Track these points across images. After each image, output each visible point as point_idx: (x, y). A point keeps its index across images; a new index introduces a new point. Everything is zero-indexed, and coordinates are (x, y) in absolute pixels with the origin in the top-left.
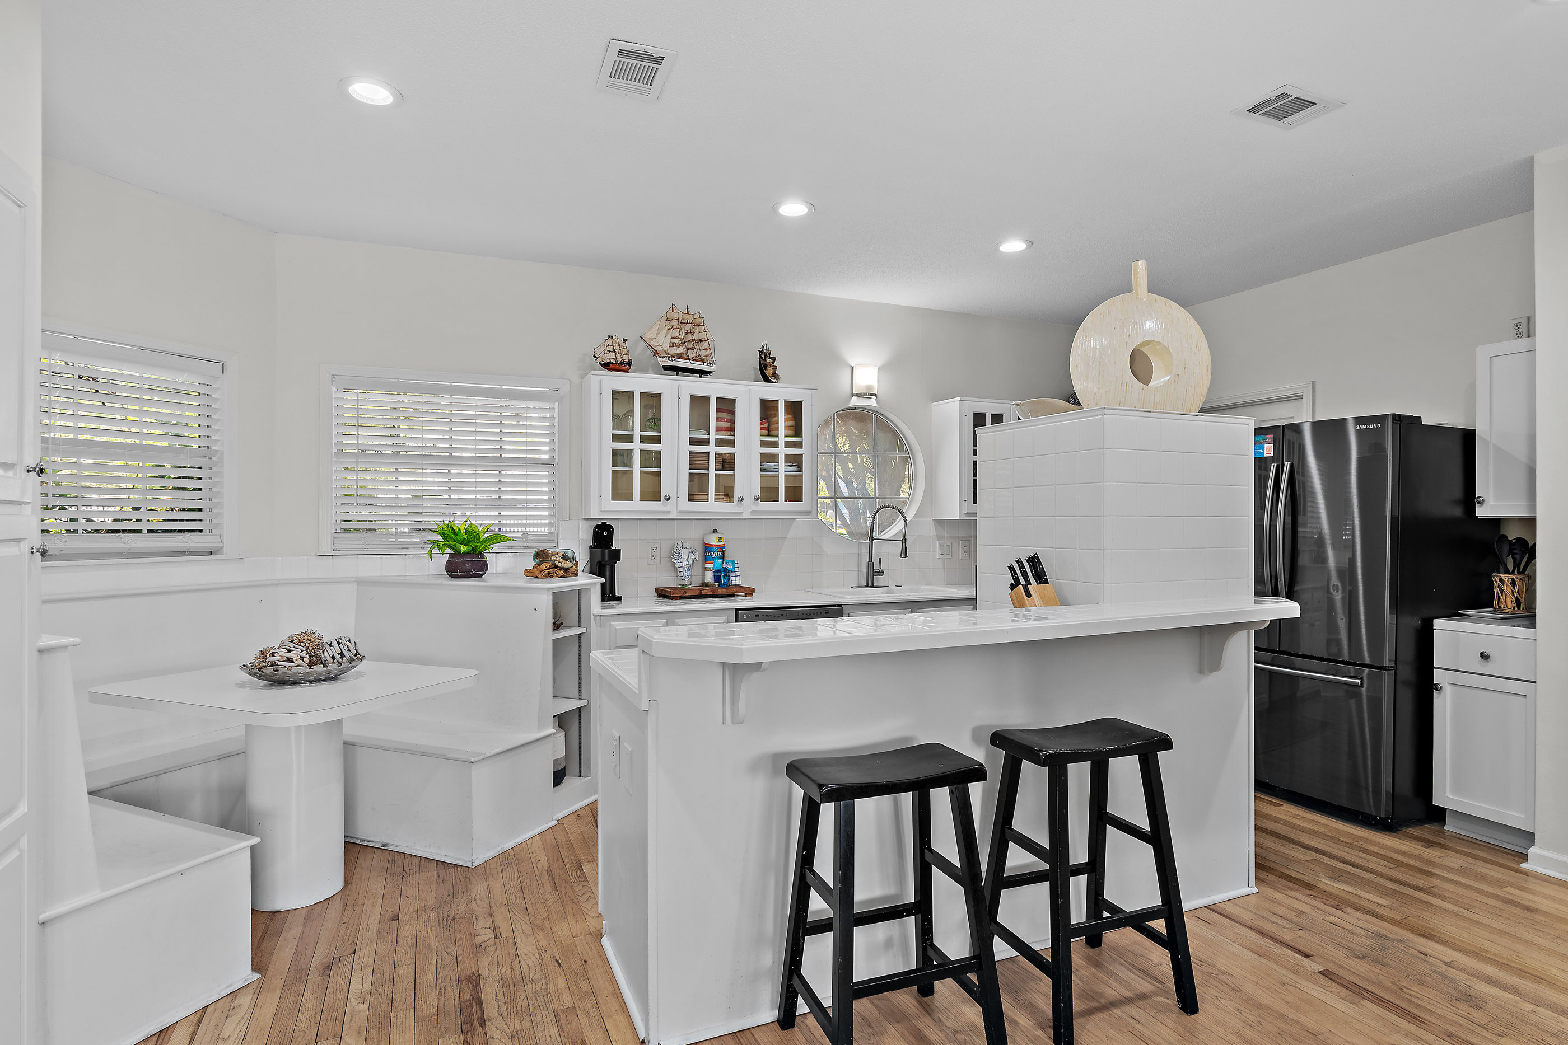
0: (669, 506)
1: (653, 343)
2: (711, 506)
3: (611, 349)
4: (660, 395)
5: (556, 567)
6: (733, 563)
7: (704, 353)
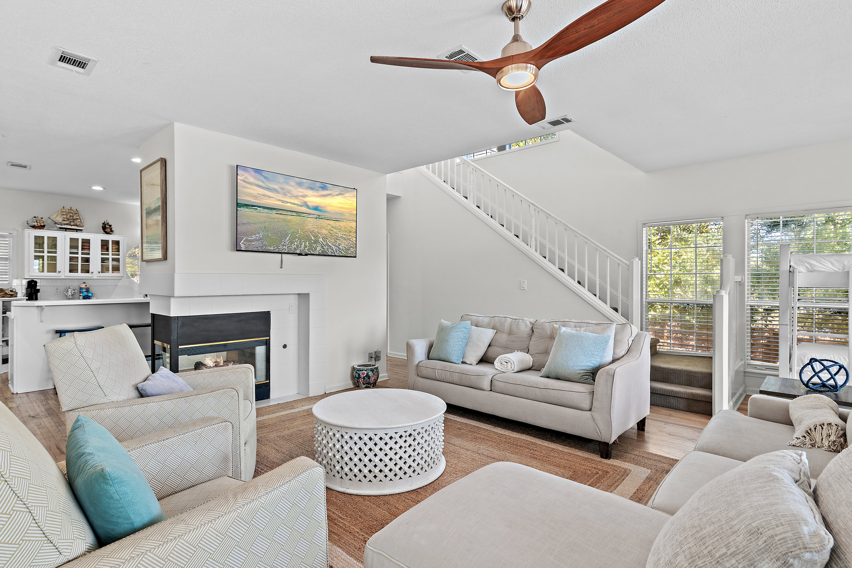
0: (60, 274)
1: (55, 220)
2: (79, 274)
3: (35, 221)
4: (56, 237)
5: (7, 294)
6: (92, 294)
7: (78, 224)
